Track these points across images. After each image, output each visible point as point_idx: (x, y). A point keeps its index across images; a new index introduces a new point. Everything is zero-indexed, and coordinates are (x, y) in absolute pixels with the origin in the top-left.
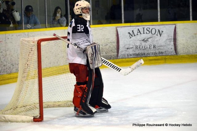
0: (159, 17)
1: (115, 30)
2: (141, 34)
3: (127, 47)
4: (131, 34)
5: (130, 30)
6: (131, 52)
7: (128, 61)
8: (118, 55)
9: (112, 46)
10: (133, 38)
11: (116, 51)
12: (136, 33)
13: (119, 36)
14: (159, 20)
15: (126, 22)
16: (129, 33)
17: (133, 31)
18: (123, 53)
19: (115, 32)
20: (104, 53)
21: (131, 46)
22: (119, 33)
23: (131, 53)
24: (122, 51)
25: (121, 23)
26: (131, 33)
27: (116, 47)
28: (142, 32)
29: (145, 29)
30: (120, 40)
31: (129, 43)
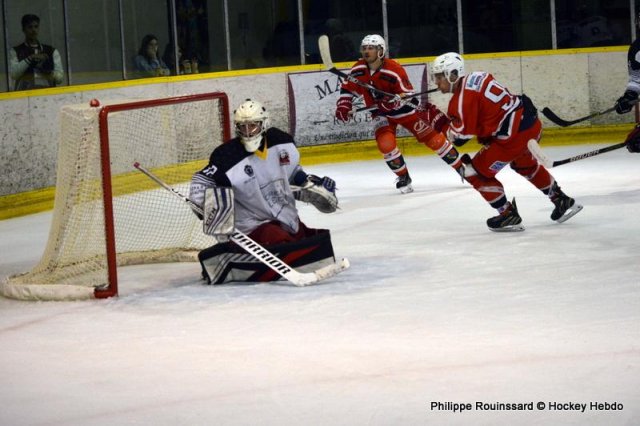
1: (285, 80)
3: (313, 119)
4: (323, 90)
5: (319, 79)
6: (323, 130)
7: (316, 153)
10: (328, 97)
12: (333, 87)
13: (295, 93)
15: (310, 61)
16: (318, 87)
17: (326, 82)
18: (304, 134)
19: (285, 86)
21: (323, 118)
22: (294, 88)
23: (323, 133)
24: (302, 130)
25: (299, 63)
26: (322, 86)
27: (288, 121)
30: (296, 102)
31: (317, 110)
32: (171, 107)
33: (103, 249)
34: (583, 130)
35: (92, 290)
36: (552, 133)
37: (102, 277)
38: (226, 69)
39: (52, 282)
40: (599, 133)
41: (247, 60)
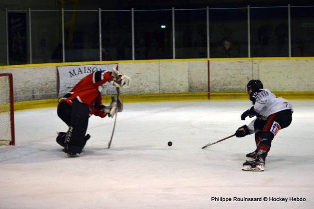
0: (101, 56)
1: (55, 69)
2: (82, 73)
3: (67, 86)
4: (72, 74)
5: (71, 69)
8: (58, 94)
9: (52, 85)
10: (74, 77)
11: (56, 90)
12: (77, 72)
13: (60, 75)
14: (101, 59)
15: (67, 61)
16: (70, 72)
17: (74, 70)
18: (63, 92)
19: (56, 71)
20: (44, 92)
21: (72, 86)
22: (59, 72)
25: (62, 62)
26: (72, 72)
27: (56, 86)
28: (83, 72)
29: (86, 68)
30: (60, 79)
31: (69, 82)
34: (185, 94)
36: (172, 95)
38: (29, 64)
40: (192, 96)
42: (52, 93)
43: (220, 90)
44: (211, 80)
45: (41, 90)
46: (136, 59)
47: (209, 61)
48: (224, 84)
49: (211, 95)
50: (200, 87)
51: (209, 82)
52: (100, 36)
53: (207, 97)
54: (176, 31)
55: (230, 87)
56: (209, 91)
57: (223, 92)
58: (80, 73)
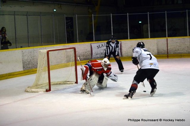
3: (96, 53)
4: (98, 47)
5: (98, 45)
6: (98, 56)
8: (92, 58)
9: (88, 53)
10: (100, 49)
12: (101, 46)
17: (99, 45)
18: (94, 56)
19: (90, 46)
20: (85, 57)
21: (98, 53)
22: (92, 47)
25: (93, 41)
26: (98, 46)
28: (104, 46)
30: (93, 50)
31: (97, 51)
32: (65, 50)
33: (48, 81)
35: (45, 90)
37: (48, 88)
38: (77, 42)
39: (36, 88)
40: (159, 56)
41: (82, 40)
42: (89, 57)
43: (173, 53)
44: (168, 48)
45: (84, 55)
46: (130, 39)
47: (167, 39)
48: (175, 50)
49: (169, 56)
50: (163, 52)
51: (167, 49)
52: (112, 28)
53: (167, 57)
54: (150, 24)
55: (179, 51)
56: (168, 54)
57: (175, 54)
58: (102, 46)
